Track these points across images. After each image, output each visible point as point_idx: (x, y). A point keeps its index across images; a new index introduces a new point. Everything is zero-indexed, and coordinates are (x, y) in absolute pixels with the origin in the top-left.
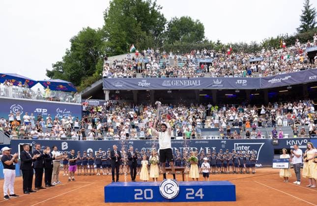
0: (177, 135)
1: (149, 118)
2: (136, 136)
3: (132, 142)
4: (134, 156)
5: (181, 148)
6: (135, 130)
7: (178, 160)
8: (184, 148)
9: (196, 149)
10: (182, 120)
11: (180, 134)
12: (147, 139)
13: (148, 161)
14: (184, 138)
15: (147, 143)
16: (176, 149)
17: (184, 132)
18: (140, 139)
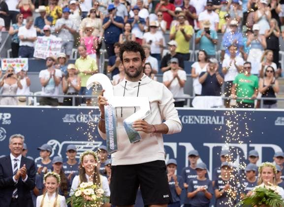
0: (197, 88)
1: (83, 15)
2: (24, 92)
3: (7, 116)
4: (21, 177)
5: (211, 146)
6: (21, 64)
7: (194, 197)
8: (225, 147)
9: (277, 149)
10: (223, 24)
11: (211, 86)
12: (68, 102)
13: (67, 197)
14: (227, 103)
15: (68, 119)
16: (189, 148)
17: (228, 78)
18: (40, 105)
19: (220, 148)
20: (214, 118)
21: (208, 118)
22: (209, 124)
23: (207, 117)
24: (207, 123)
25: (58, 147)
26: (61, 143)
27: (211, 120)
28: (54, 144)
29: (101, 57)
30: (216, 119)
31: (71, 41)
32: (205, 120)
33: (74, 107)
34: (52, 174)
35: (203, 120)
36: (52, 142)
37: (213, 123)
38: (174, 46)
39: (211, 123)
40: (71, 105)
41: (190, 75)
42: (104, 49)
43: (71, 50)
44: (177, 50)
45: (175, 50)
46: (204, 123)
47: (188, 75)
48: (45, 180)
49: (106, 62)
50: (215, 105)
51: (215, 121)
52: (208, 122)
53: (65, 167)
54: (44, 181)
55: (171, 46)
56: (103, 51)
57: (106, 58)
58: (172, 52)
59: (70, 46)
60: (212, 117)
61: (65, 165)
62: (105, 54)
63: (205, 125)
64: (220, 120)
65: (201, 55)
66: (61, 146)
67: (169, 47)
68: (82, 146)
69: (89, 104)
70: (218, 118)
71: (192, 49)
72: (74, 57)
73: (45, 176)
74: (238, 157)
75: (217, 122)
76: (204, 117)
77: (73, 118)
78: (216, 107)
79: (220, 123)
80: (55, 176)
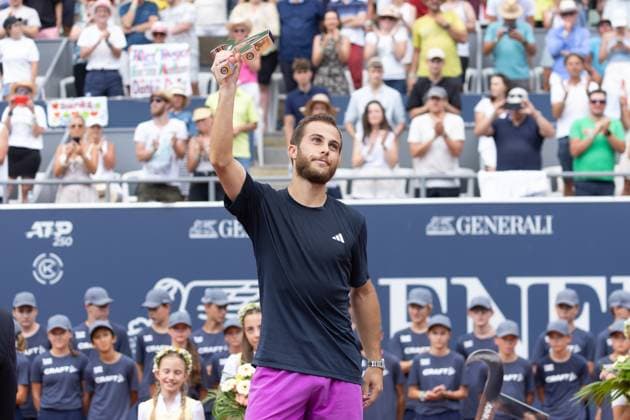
3: (65, 228)
5: (524, 283)
6: (92, 111)
15: (200, 231)
18: (139, 201)
19: (545, 288)
20: (529, 220)
21: (517, 221)
22: (518, 235)
23: (513, 219)
24: (513, 231)
25: (178, 295)
26: (185, 284)
27: (523, 225)
28: (171, 289)
30: (534, 221)
32: (509, 225)
33: (211, 204)
34: (176, 352)
35: (506, 225)
36: (165, 284)
37: (528, 231)
39: (522, 231)
40: (206, 198)
41: (472, 124)
46: (507, 232)
47: (468, 124)
50: (531, 192)
51: (532, 227)
52: (517, 229)
53: (199, 340)
54: (155, 366)
56: (278, 77)
57: (281, 92)
60: (525, 220)
61: (198, 335)
63: (510, 236)
64: (543, 224)
65: (496, 84)
66: (185, 293)
68: (234, 291)
70: (538, 219)
71: (475, 67)
72: (209, 92)
73: (159, 355)
74: (586, 307)
75: (536, 230)
76: (507, 218)
77: (212, 229)
78: (533, 195)
79: (544, 232)
80: (181, 356)
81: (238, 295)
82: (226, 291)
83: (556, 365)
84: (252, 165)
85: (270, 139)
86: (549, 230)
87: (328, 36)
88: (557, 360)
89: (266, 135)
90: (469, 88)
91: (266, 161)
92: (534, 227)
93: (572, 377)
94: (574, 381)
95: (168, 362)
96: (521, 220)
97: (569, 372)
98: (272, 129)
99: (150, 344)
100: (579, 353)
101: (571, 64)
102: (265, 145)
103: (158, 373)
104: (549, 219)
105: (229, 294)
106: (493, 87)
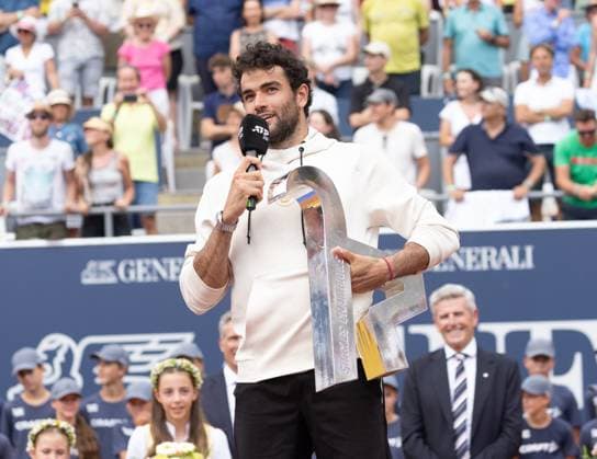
15: (95, 275)
18: (18, 238)
19: (526, 335)
20: (504, 251)
21: (489, 254)
22: (490, 271)
23: (484, 251)
24: (485, 266)
25: (69, 355)
26: (77, 341)
27: (497, 258)
28: (59, 348)
29: (181, 98)
30: (510, 253)
31: (96, 58)
32: (479, 258)
33: (109, 240)
34: (57, 427)
35: (475, 258)
36: (52, 342)
37: (504, 265)
38: (382, 55)
39: (496, 266)
40: (101, 234)
41: (434, 135)
42: (189, 74)
43: (97, 83)
44: (391, 67)
45: (383, 66)
46: (478, 267)
47: (428, 135)
48: (35, 442)
49: (196, 112)
50: (507, 217)
51: (507, 260)
52: (489, 263)
53: (92, 408)
54: (30, 444)
55: (372, 56)
56: (188, 80)
57: (196, 98)
58: (375, 72)
59: (93, 72)
60: (499, 251)
61: (91, 402)
62: (194, 88)
63: (481, 273)
64: (522, 256)
65: (464, 81)
66: (78, 352)
67: (367, 60)
68: (139, 349)
69: (151, 230)
70: (515, 250)
71: (434, 62)
72: (105, 101)
73: (35, 431)
74: (578, 358)
75: (513, 264)
76: (477, 250)
77: (109, 271)
78: (509, 221)
79: (523, 266)
80: (63, 431)
81: (145, 353)
82: (127, 348)
83: (533, 431)
84: (161, 190)
85: (182, 159)
86: (529, 263)
87: (250, 30)
88: (534, 426)
89: (177, 153)
90: (430, 90)
91: (178, 186)
92: (511, 260)
93: (551, 447)
94: (555, 453)
95: (48, 440)
96: (494, 252)
97: (549, 441)
98: (185, 145)
99: (20, 419)
100: (561, 417)
101: (538, 58)
102: (177, 166)
103: (34, 452)
104: (529, 250)
105: (131, 353)
106: (461, 85)
